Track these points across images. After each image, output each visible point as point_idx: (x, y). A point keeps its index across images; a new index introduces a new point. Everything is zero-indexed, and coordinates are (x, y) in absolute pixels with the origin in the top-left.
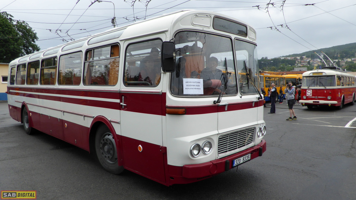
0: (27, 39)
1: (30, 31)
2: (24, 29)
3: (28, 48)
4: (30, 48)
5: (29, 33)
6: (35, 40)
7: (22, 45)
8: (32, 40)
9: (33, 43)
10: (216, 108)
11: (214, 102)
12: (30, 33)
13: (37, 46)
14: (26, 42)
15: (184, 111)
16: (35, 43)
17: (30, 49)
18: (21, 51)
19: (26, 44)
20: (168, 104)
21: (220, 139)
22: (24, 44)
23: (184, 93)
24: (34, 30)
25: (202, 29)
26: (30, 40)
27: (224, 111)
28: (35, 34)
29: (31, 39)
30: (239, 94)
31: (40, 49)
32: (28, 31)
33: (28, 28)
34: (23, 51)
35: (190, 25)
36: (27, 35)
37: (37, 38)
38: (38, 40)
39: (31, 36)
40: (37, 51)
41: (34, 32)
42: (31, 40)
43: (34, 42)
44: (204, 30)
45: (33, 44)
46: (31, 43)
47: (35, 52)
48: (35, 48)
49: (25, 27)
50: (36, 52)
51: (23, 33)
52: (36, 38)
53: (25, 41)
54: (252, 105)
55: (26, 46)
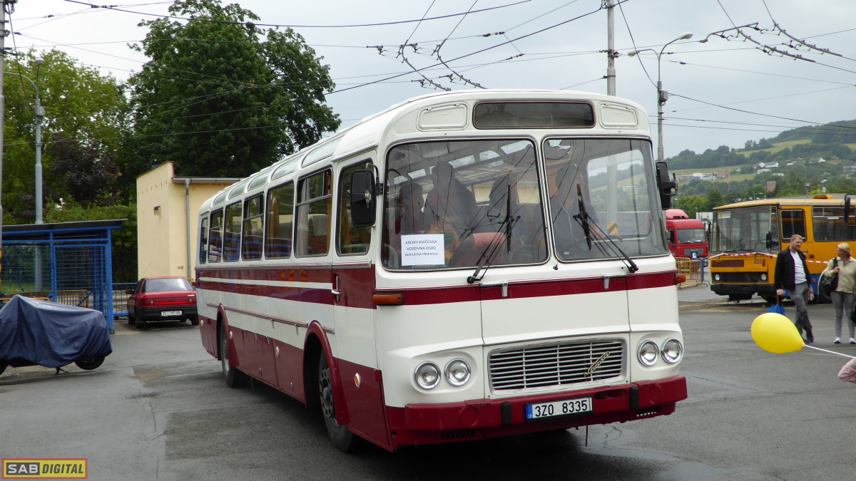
0: (299, 90)
1: (308, 61)
2: (289, 55)
3: (304, 122)
4: (308, 122)
5: (305, 70)
6: (325, 91)
7: (285, 111)
8: (315, 93)
9: (317, 101)
10: (475, 292)
11: (470, 280)
12: (310, 69)
13: (329, 114)
14: (299, 102)
15: (399, 298)
16: (324, 103)
17: (308, 126)
18: (281, 133)
19: (296, 109)
20: (380, 285)
21: (492, 357)
22: (289, 109)
23: (404, 264)
24: (322, 57)
25: (443, 135)
26: (308, 92)
27: (500, 296)
28: (324, 71)
29: (311, 91)
30: (553, 261)
31: (340, 122)
32: (304, 61)
33: (302, 51)
34: (287, 134)
35: (415, 131)
36: (300, 76)
37: (331, 83)
38: (335, 90)
39: (312, 78)
40: (329, 130)
41: (322, 63)
42: (311, 94)
43: (322, 98)
44: (448, 135)
45: (318, 105)
46: (311, 103)
47: (323, 133)
48: (324, 119)
49: (294, 50)
50: (326, 135)
51: (288, 69)
52: (327, 87)
53: (295, 97)
54: (603, 286)
55: (298, 114)
